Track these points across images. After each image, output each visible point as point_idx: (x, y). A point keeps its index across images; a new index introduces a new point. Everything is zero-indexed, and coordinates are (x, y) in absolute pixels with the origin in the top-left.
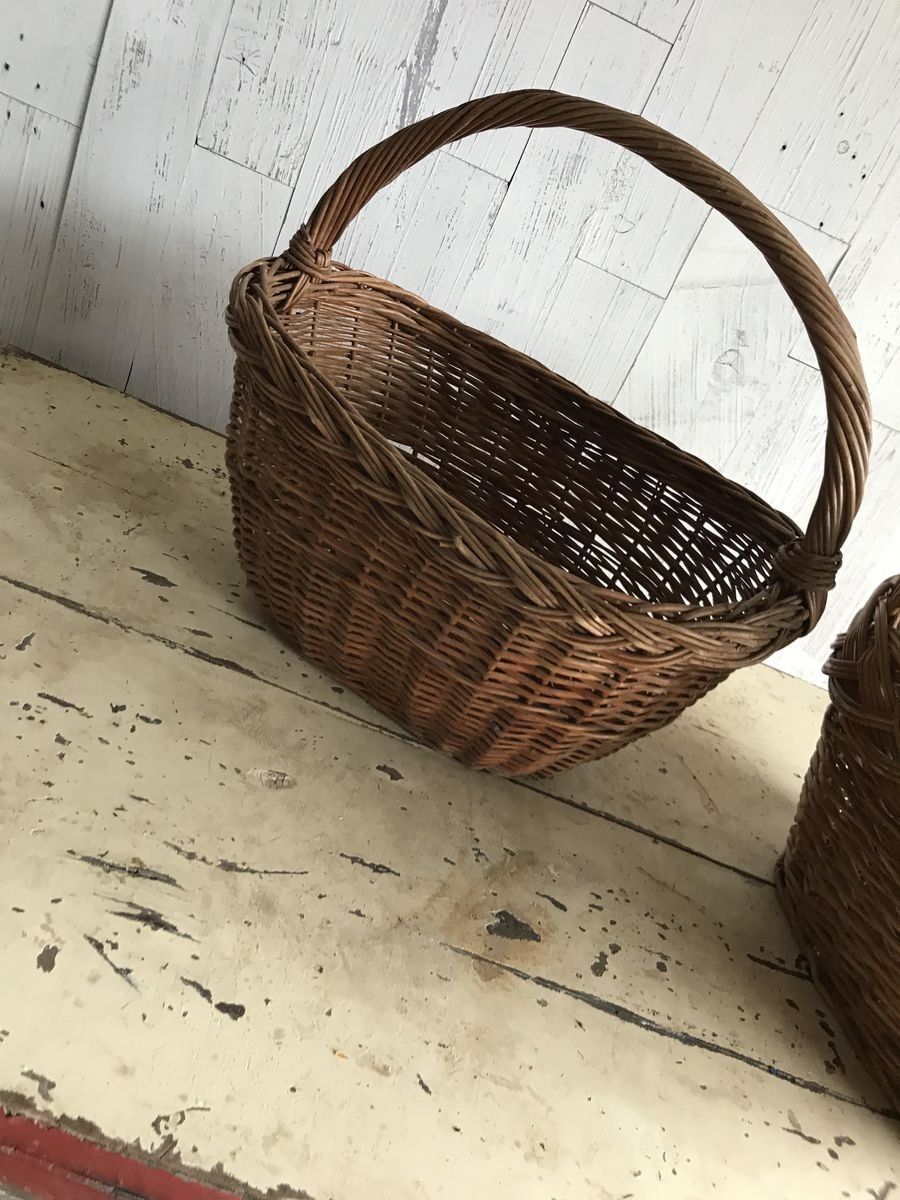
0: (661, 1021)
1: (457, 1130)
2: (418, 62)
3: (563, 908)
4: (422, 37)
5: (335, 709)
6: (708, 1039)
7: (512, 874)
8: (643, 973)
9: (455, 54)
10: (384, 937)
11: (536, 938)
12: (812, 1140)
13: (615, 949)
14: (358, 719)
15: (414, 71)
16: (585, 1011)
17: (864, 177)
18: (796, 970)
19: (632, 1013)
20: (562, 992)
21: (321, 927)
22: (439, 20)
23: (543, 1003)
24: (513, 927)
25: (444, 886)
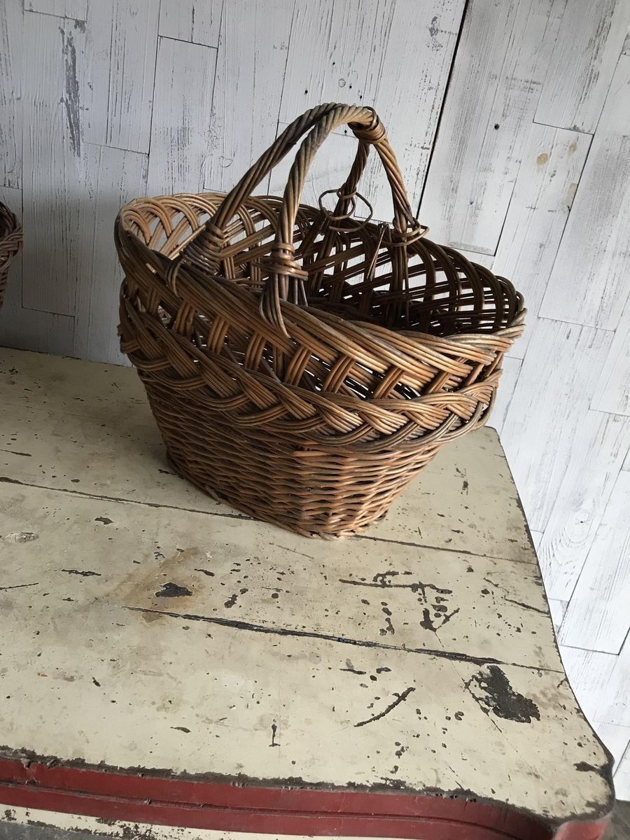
0: (269, 625)
1: (113, 702)
2: (70, 97)
3: (212, 574)
4: (68, 82)
5: (72, 492)
6: (299, 629)
7: (179, 562)
8: (261, 601)
9: (90, 86)
10: (85, 609)
11: (189, 594)
12: (360, 673)
13: (244, 591)
14: (87, 494)
15: (70, 102)
16: (215, 628)
17: (361, 97)
18: (374, 583)
19: (248, 624)
20: (201, 621)
21: (42, 611)
22: (74, 70)
23: (186, 628)
24: (174, 590)
25: (130, 576)
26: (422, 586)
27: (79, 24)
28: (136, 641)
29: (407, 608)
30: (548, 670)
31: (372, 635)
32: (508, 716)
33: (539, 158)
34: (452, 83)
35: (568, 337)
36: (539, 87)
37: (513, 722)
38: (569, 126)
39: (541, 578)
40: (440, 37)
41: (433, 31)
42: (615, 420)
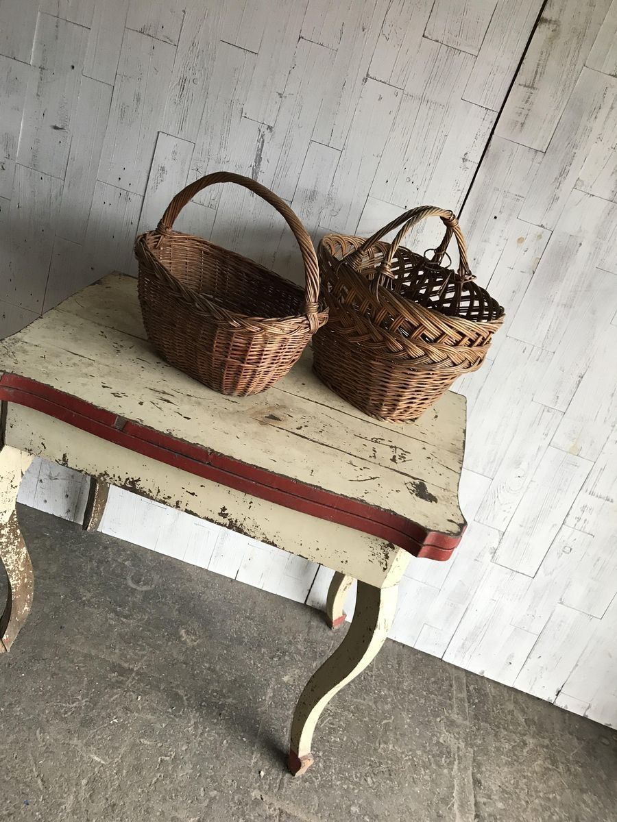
0: (316, 440)
1: (245, 445)
2: (256, 165)
3: (292, 417)
4: (257, 157)
6: (330, 445)
7: (277, 409)
8: (314, 432)
9: (268, 161)
10: (233, 413)
11: (280, 420)
12: (355, 466)
13: (306, 426)
15: (255, 168)
16: (290, 434)
17: (418, 188)
18: (371, 440)
19: (306, 437)
20: (285, 431)
21: (214, 409)
22: (261, 151)
23: (278, 431)
24: (273, 417)
25: (253, 408)
26: (396, 447)
27: (270, 128)
28: (255, 430)
29: (385, 453)
30: (448, 491)
31: (366, 456)
32: (422, 497)
33: (519, 239)
34: (472, 189)
35: (524, 352)
36: (523, 199)
37: (424, 500)
38: (538, 224)
39: (463, 461)
40: (467, 164)
41: (464, 160)
42: (548, 411)
